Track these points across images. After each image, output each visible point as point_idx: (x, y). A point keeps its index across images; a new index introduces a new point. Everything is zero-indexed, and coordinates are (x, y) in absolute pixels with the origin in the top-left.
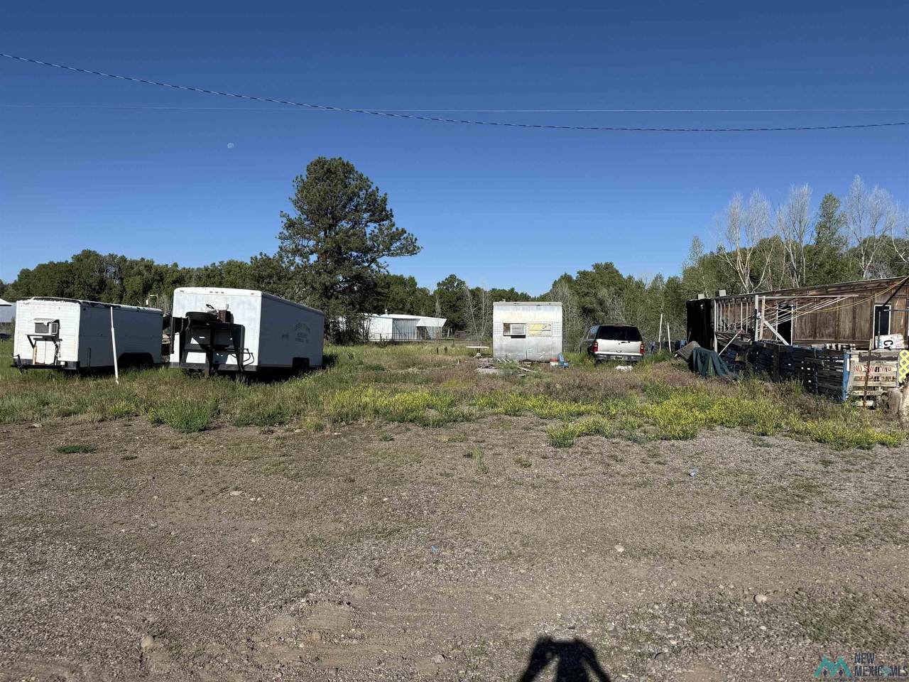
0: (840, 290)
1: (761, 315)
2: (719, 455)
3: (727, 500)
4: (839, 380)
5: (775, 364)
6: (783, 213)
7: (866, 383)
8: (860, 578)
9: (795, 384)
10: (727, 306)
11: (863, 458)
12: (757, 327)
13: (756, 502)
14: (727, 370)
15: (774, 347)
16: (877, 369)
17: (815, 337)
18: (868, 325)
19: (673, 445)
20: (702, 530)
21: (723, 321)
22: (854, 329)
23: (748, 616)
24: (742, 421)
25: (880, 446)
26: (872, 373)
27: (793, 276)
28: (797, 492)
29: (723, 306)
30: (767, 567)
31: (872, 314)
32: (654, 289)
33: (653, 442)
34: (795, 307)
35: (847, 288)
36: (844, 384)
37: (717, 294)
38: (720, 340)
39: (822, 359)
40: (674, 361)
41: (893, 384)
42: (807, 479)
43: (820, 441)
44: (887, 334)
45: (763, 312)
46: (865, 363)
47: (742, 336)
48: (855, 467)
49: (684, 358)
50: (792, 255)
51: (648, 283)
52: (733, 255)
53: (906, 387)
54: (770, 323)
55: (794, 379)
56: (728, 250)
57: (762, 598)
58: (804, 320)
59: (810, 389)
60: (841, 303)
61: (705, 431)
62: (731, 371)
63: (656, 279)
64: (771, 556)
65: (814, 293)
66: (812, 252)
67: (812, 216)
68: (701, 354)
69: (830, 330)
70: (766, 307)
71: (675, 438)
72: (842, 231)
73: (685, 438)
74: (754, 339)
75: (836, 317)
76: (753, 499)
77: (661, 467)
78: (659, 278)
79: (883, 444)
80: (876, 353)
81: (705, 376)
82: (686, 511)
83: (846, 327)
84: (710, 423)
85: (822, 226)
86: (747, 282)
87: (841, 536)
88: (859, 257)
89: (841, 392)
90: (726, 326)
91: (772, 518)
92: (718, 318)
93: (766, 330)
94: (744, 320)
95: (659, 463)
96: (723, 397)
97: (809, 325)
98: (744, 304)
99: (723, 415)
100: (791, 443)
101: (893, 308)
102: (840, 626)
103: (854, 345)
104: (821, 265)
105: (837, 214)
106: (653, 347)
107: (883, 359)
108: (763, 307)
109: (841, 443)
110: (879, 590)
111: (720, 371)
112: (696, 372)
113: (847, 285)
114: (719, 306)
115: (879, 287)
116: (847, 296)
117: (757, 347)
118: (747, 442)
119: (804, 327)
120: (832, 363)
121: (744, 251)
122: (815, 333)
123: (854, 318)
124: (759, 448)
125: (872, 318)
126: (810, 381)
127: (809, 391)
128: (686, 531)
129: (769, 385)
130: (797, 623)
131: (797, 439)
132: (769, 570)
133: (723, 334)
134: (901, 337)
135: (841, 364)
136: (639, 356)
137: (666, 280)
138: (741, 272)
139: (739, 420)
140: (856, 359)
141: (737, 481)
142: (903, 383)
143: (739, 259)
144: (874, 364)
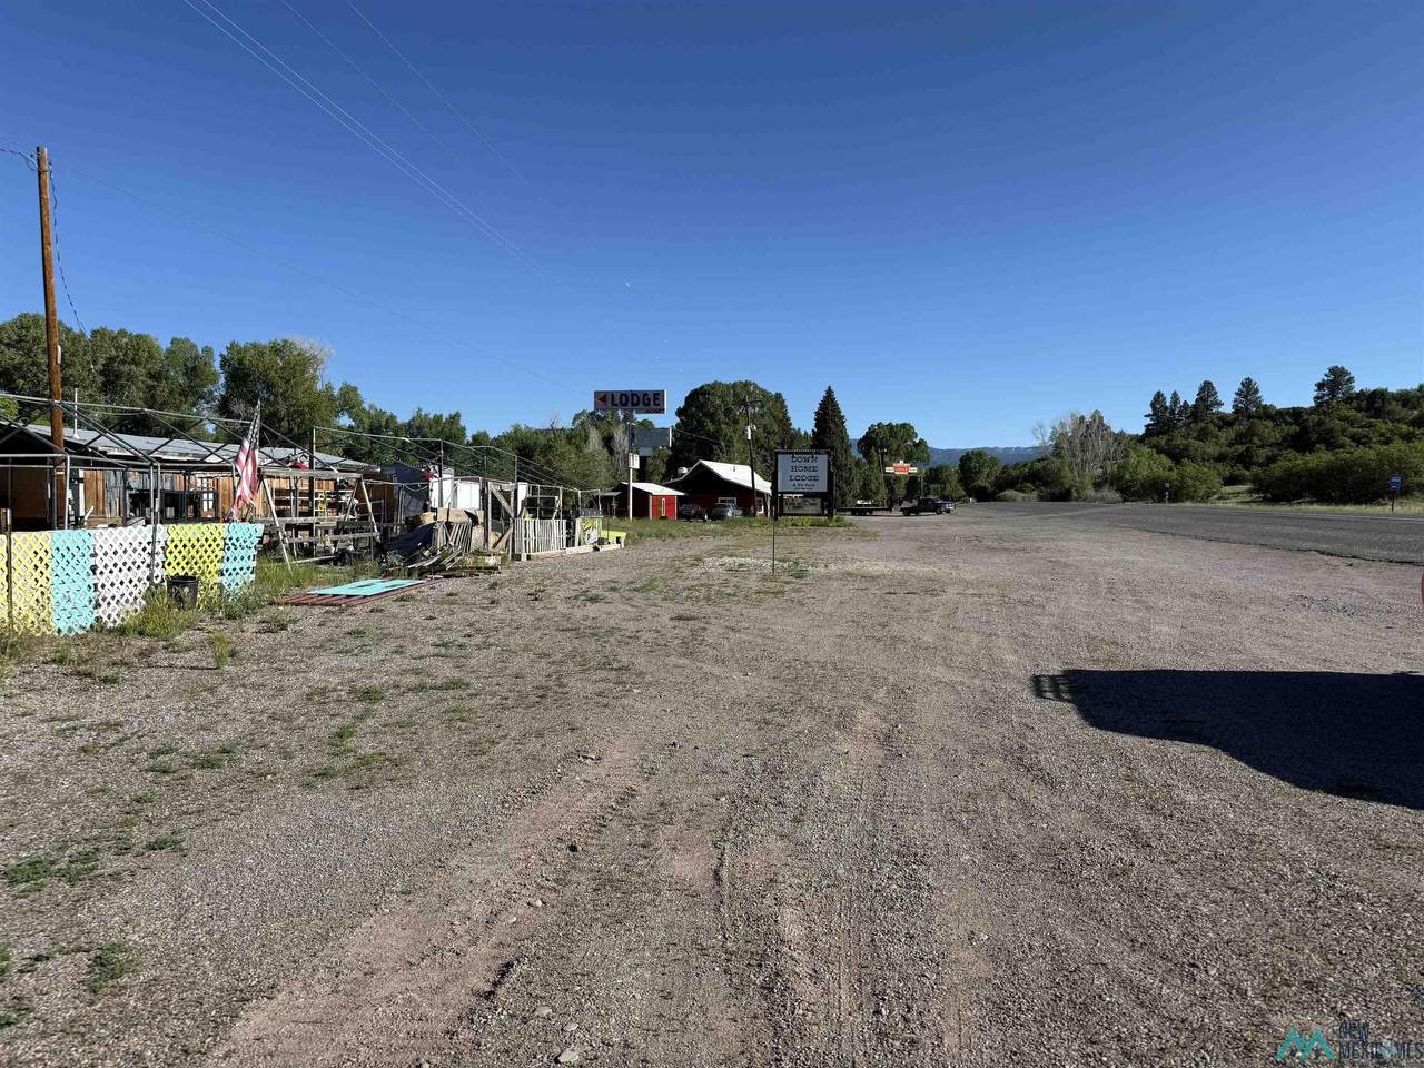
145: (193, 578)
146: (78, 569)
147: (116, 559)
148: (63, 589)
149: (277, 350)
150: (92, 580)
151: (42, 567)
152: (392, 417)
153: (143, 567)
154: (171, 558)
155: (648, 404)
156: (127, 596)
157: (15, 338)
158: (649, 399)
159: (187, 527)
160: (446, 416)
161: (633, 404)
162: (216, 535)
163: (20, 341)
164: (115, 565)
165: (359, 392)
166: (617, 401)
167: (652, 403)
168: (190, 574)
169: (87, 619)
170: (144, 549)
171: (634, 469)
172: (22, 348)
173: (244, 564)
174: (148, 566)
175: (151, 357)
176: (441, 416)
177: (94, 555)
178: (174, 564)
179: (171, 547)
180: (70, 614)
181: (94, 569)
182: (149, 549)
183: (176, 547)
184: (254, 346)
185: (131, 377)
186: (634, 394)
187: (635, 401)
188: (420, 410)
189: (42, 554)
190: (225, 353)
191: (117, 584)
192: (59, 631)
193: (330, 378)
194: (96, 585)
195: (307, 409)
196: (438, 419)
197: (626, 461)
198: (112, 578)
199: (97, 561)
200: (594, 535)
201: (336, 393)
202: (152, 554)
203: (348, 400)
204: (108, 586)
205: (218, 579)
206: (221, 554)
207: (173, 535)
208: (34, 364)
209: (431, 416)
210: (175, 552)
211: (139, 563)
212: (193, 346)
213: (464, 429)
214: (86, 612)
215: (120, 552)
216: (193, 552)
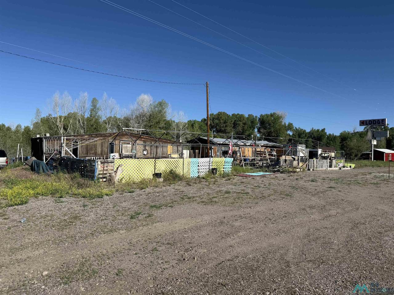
0: (97, 136)
1: (64, 145)
2: (38, 210)
3: (38, 231)
4: (93, 171)
5: (69, 166)
6: (77, 103)
7: (103, 172)
8: (89, 251)
9: (77, 174)
10: (49, 141)
11: (99, 202)
12: (62, 151)
13: (52, 229)
14: (49, 170)
15: (69, 159)
16: (107, 167)
17: (87, 154)
18: (107, 150)
19: (15, 209)
20: (23, 248)
21: (47, 147)
22: (102, 151)
23: (37, 283)
24: (52, 192)
25: (106, 196)
26: (105, 168)
27: (81, 129)
28: (71, 220)
29: (48, 141)
30: (51, 257)
31: (108, 145)
32: (17, 131)
33: (4, 208)
34: (79, 142)
35: (99, 135)
36: (95, 173)
37: (45, 135)
38: (47, 156)
39: (87, 163)
40: (24, 167)
41: (112, 172)
42: (76, 214)
43: (84, 197)
44: (113, 153)
45: (65, 144)
46: (103, 165)
47: (56, 154)
48: (95, 206)
49: (29, 165)
50: (81, 120)
51: (13, 128)
52: (55, 118)
53: (116, 173)
54: (68, 148)
55: (77, 172)
56: (53, 116)
57: (45, 273)
58: (83, 148)
59: (83, 176)
60: (97, 141)
61: (33, 200)
62: (51, 170)
63: (18, 126)
64: (54, 252)
65: (87, 136)
66: (89, 120)
67: (88, 106)
68: (36, 163)
69: (93, 152)
70: (66, 142)
71: (16, 204)
72: (100, 113)
73: (22, 204)
74: (61, 155)
75: (95, 146)
76: (51, 227)
77: (6, 221)
78: (19, 126)
79: (107, 195)
80: (107, 161)
81: (38, 173)
82: (16, 240)
83: (99, 150)
84: (36, 196)
85: (92, 110)
86: (62, 131)
87: (85, 236)
88: (106, 123)
89: (94, 176)
90: (49, 149)
91: (58, 234)
92: (46, 146)
93: (66, 152)
94: (57, 147)
95: (5, 219)
96: (45, 182)
97: (85, 150)
98: (57, 140)
99: (43, 191)
100: (72, 199)
101: (115, 143)
102: (77, 274)
103: (102, 157)
104: (92, 126)
105: (98, 106)
106: (14, 160)
107: (109, 163)
108: (65, 142)
109: (91, 197)
110: (95, 255)
111: (45, 170)
112: (34, 171)
113: (99, 134)
114: (46, 141)
115: (110, 135)
116: (98, 138)
117: (62, 159)
118: (53, 202)
119: (83, 150)
120: (91, 165)
121: (60, 117)
122: (88, 153)
123: (102, 147)
124: (58, 204)
125: (108, 147)
126: (83, 173)
127: (83, 177)
128: (13, 251)
129: (67, 176)
130: (59, 279)
131: (75, 198)
132: (52, 258)
133: (48, 153)
134: (118, 154)
135: (94, 165)
136: (5, 165)
137: (23, 127)
138: (59, 126)
139: (51, 192)
140: (99, 163)
141: (45, 220)
142: (116, 171)
143: (58, 120)
144: (106, 165)
145: (216, 169)
146: (196, 166)
147: (202, 164)
148: (193, 169)
149: (272, 115)
150: (198, 168)
151: (189, 165)
152: (305, 131)
153: (208, 166)
154: (213, 165)
155: (380, 123)
156: (204, 171)
157: (217, 117)
158: (380, 122)
159: (216, 158)
160: (320, 129)
161: (374, 124)
162: (223, 160)
163: (218, 118)
164: (202, 165)
165: (293, 124)
166: (368, 123)
167: (381, 123)
168: (215, 168)
169: (197, 175)
170: (208, 162)
171: (374, 145)
172: (218, 120)
173: (229, 167)
174: (209, 166)
175: (243, 119)
176: (319, 129)
177: (198, 163)
178: (214, 166)
179: (213, 162)
180: (193, 174)
181: (198, 166)
182: (209, 162)
183: (214, 162)
184: (266, 115)
185: (239, 125)
186: (374, 120)
187: (375, 123)
188: (313, 128)
189: (189, 162)
190: (259, 117)
191: (203, 169)
192: (192, 177)
193: (286, 121)
194: (198, 169)
195: (278, 130)
196: (318, 130)
197: (371, 142)
198: (202, 168)
199: (199, 164)
200: (341, 165)
201: (287, 125)
202: (209, 164)
203: (290, 127)
204: (201, 169)
205: (223, 169)
206: (224, 164)
207: (214, 160)
208: (220, 123)
209: (316, 130)
210: (214, 163)
211: (207, 165)
212: (253, 116)
213: (326, 133)
214: (196, 174)
215: (203, 163)
216: (218, 163)
